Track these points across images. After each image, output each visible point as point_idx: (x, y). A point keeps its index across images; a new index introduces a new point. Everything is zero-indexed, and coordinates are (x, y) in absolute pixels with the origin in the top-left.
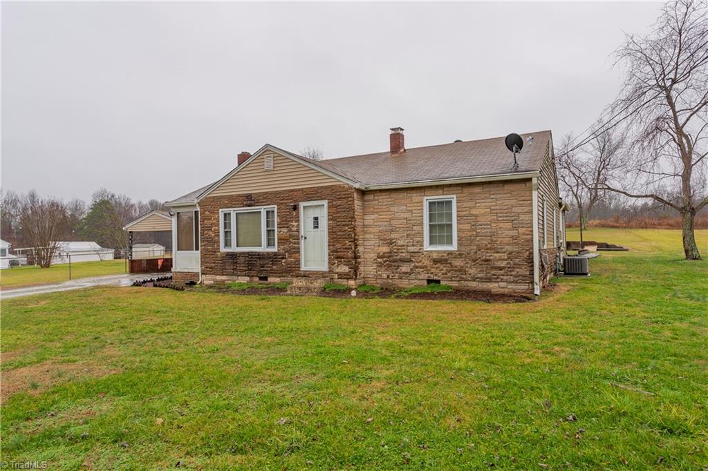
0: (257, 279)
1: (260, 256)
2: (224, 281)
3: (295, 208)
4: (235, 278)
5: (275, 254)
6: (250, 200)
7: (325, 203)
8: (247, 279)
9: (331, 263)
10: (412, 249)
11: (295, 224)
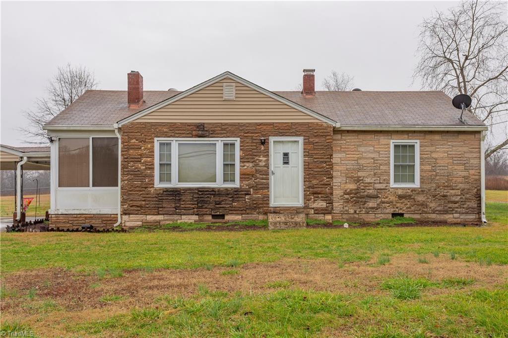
0: (210, 218)
1: (214, 192)
2: (159, 222)
3: (263, 143)
4: (176, 217)
5: (236, 191)
6: (201, 130)
7: (301, 139)
8: (196, 218)
9: (306, 198)
10: (378, 186)
11: (264, 159)
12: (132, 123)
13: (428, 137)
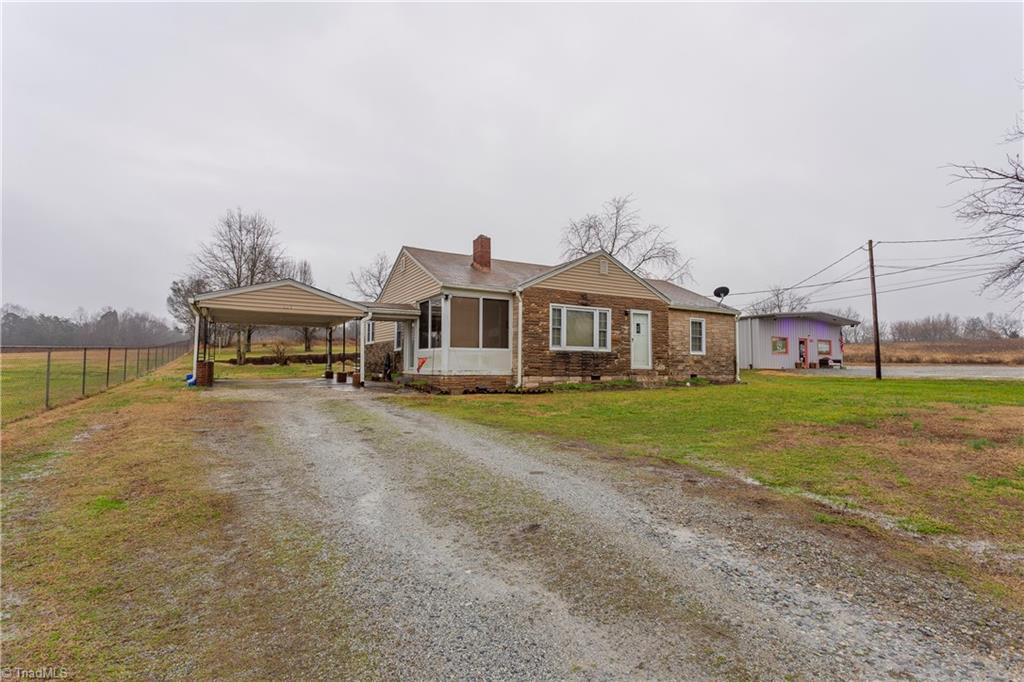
0: (590, 378)
1: (594, 356)
2: (552, 383)
3: (627, 314)
4: (565, 378)
5: (609, 354)
6: (584, 299)
7: (649, 313)
8: (580, 378)
9: (654, 363)
10: (684, 353)
11: (627, 328)
12: (531, 288)
13: (710, 316)
